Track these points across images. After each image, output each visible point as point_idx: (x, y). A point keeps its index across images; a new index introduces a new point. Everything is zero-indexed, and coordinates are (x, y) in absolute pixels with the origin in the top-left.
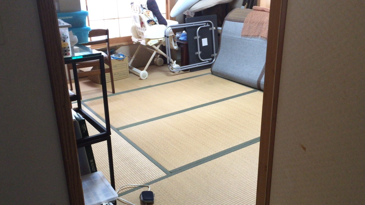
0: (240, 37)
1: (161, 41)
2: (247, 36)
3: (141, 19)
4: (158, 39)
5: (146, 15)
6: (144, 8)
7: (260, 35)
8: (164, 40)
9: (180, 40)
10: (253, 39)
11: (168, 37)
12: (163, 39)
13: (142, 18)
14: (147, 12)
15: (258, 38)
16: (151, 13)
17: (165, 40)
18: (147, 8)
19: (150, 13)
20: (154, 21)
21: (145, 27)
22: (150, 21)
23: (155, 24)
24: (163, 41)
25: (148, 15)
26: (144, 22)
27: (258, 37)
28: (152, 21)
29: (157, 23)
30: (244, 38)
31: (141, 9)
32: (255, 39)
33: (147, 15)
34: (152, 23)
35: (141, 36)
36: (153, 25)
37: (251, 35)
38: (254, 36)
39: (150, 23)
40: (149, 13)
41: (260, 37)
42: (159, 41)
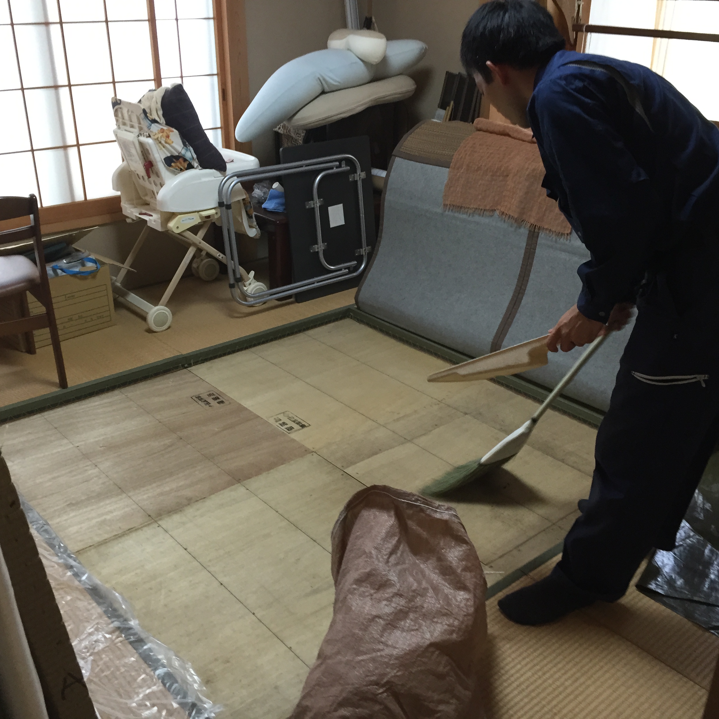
0: (439, 210)
1: (208, 217)
2: (459, 208)
3: (145, 152)
4: (201, 213)
5: (160, 143)
6: (154, 121)
7: (499, 207)
8: (216, 213)
9: (265, 209)
10: (477, 218)
11: (228, 207)
12: (213, 212)
13: (147, 150)
14: (162, 131)
15: (492, 216)
16: (175, 136)
17: (219, 215)
18: (163, 121)
19: (171, 134)
20: (185, 160)
21: (158, 175)
22: (174, 160)
23: (190, 167)
24: (216, 217)
25: (166, 142)
26: (154, 163)
27: (491, 214)
28: (181, 160)
29: (196, 164)
30: (450, 213)
31: (145, 123)
32: (485, 220)
33: (163, 142)
34: (178, 164)
35: (148, 199)
36: (181, 170)
37: (472, 206)
38: (481, 211)
39: (173, 164)
40: (168, 137)
41: (497, 213)
42: (201, 217)
